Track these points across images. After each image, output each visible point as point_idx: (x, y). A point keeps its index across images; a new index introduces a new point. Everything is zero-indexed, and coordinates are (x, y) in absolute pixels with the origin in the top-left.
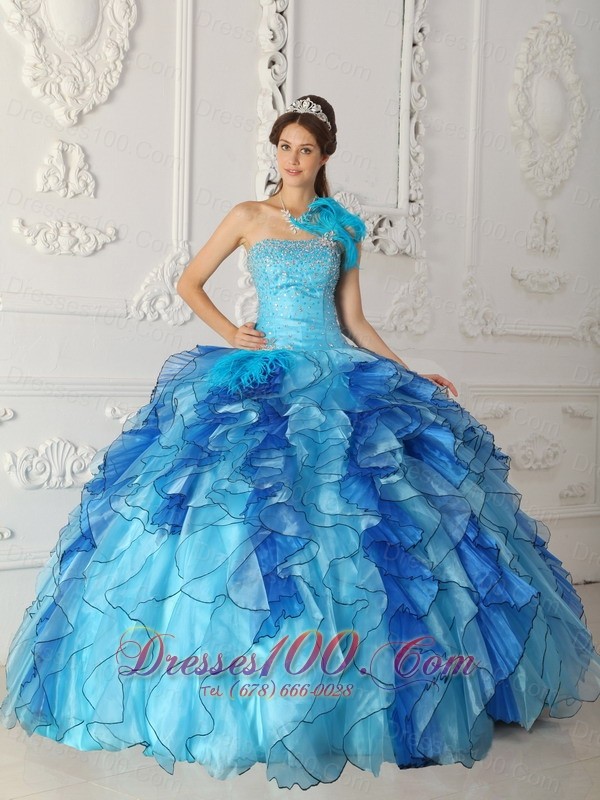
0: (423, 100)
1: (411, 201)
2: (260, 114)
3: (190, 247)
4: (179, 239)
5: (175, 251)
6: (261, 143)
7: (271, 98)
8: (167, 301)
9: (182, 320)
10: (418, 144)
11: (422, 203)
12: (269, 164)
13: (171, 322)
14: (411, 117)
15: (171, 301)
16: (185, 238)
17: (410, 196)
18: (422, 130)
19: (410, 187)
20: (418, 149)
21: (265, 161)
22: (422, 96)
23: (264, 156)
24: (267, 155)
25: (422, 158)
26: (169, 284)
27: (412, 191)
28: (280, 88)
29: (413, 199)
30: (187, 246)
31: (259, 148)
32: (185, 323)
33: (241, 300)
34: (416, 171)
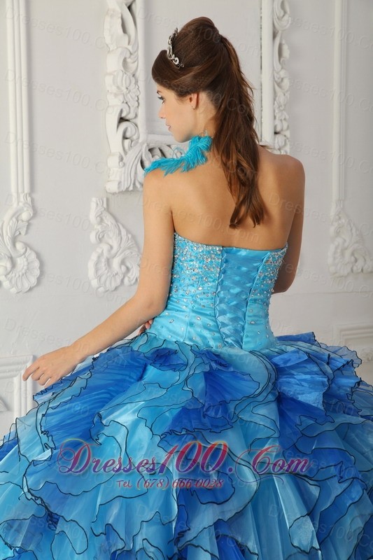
0: (286, 17)
1: (276, 133)
2: (108, 40)
3: (33, 200)
4: (20, 191)
5: (15, 205)
6: (111, 74)
7: (120, 21)
8: (9, 265)
9: (27, 286)
10: (282, 68)
11: (288, 133)
12: (121, 98)
13: (14, 290)
14: (274, 36)
15: (14, 265)
16: (27, 190)
17: (275, 127)
18: (286, 53)
19: (275, 117)
20: (282, 74)
21: (116, 95)
22: (285, 12)
23: (114, 89)
24: (118, 87)
25: (286, 83)
26: (9, 246)
27: (277, 122)
28: (129, 8)
29: (278, 130)
30: (29, 199)
31: (109, 80)
32: (31, 289)
33: (94, 257)
34: (281, 99)
